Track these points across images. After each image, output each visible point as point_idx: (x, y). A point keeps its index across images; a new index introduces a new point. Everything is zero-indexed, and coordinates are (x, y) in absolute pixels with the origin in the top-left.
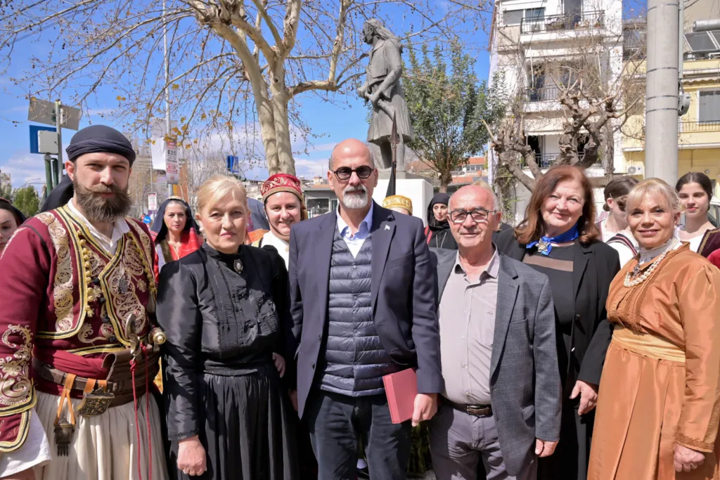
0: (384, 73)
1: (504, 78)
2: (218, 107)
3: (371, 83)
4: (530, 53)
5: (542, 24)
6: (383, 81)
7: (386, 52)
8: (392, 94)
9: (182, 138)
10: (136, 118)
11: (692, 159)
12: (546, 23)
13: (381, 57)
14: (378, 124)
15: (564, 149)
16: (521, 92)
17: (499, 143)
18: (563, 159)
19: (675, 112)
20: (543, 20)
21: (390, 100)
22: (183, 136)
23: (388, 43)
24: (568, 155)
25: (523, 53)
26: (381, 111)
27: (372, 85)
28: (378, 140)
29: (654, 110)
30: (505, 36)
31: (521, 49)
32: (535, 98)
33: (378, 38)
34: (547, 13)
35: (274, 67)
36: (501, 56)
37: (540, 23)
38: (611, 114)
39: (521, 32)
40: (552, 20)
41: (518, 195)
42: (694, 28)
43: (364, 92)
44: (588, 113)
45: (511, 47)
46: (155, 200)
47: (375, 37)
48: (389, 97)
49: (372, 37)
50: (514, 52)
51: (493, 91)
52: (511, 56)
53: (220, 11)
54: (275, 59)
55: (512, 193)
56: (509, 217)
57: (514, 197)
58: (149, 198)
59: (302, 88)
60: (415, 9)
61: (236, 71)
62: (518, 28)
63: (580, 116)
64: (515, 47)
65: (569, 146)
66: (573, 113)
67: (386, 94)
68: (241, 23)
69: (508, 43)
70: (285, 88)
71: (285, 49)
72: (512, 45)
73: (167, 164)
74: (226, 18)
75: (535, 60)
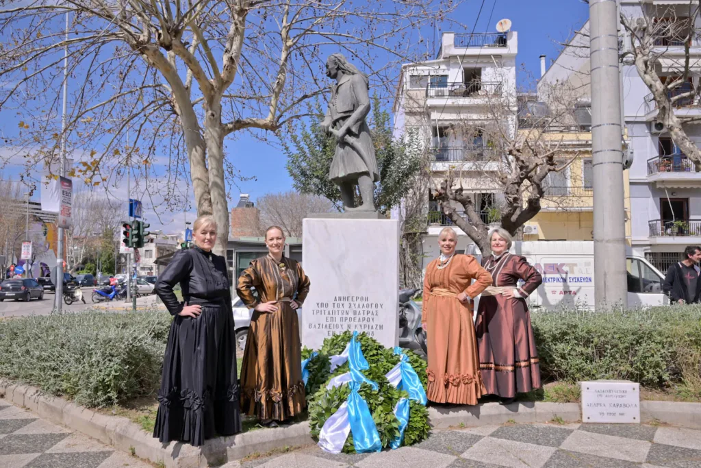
0: (351, 108)
1: (417, 134)
2: (136, 142)
3: (335, 117)
4: (435, 116)
5: (446, 90)
6: (350, 116)
7: (353, 87)
8: (360, 131)
9: (92, 173)
10: (39, 149)
11: (580, 221)
12: (450, 89)
13: (348, 92)
14: (344, 161)
15: (511, 199)
16: (427, 151)
17: (443, 192)
18: (510, 209)
19: (621, 166)
20: (446, 86)
21: (357, 136)
22: (94, 172)
23: (357, 78)
24: (515, 205)
25: (429, 116)
26: (347, 148)
27: (337, 120)
28: (343, 178)
29: (601, 163)
30: (411, 98)
31: (427, 112)
32: (441, 158)
33: (344, 73)
34: (450, 80)
35: (211, 101)
36: (408, 117)
37: (445, 89)
38: (552, 168)
39: (427, 95)
40: (455, 87)
41: (424, 251)
42: (575, 105)
43: (328, 127)
44: (534, 164)
45: (418, 109)
46: (30, 248)
47: (340, 72)
48: (357, 133)
49: (336, 71)
50: (420, 113)
51: (409, 146)
52: (418, 117)
53: (160, 35)
54: (213, 92)
55: (419, 249)
56: (416, 272)
57: (421, 253)
58: (23, 245)
59: (239, 124)
60: (356, 56)
61: (165, 103)
62: (424, 93)
63: (527, 167)
64: (422, 110)
65: (516, 196)
66: (520, 163)
67: (354, 129)
68: (181, 49)
69: (416, 105)
70: (221, 123)
71: (224, 83)
72: (418, 107)
73: (62, 206)
74: (167, 43)
75: (440, 123)
